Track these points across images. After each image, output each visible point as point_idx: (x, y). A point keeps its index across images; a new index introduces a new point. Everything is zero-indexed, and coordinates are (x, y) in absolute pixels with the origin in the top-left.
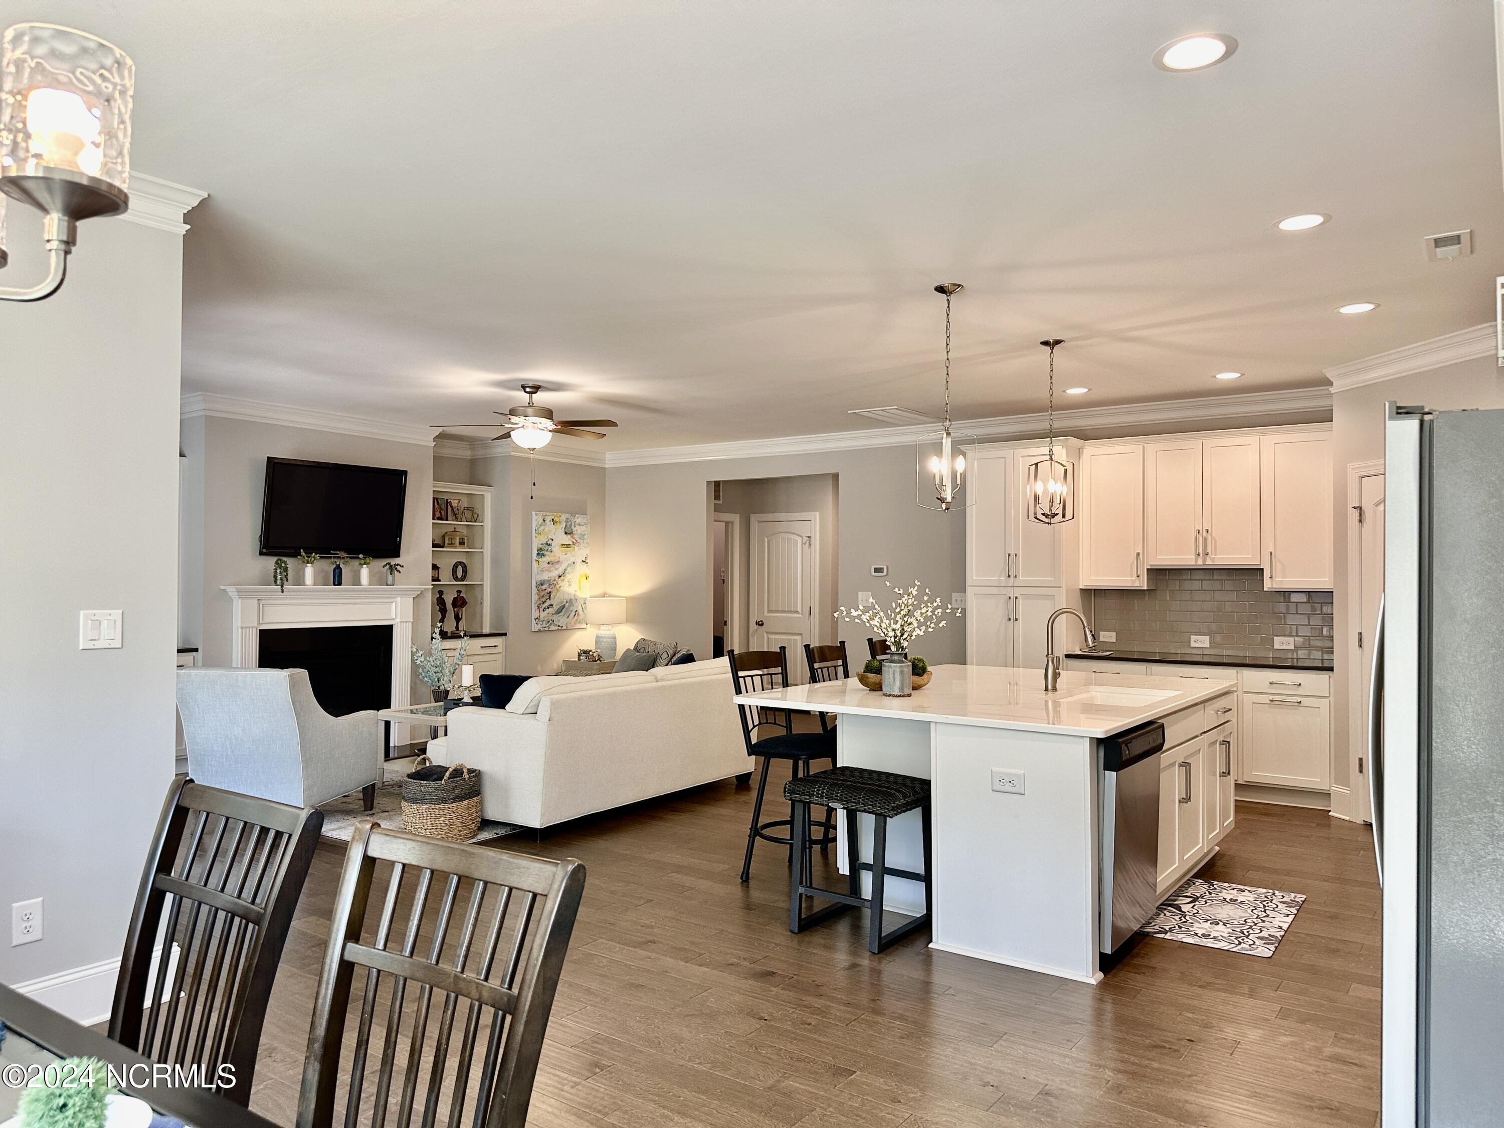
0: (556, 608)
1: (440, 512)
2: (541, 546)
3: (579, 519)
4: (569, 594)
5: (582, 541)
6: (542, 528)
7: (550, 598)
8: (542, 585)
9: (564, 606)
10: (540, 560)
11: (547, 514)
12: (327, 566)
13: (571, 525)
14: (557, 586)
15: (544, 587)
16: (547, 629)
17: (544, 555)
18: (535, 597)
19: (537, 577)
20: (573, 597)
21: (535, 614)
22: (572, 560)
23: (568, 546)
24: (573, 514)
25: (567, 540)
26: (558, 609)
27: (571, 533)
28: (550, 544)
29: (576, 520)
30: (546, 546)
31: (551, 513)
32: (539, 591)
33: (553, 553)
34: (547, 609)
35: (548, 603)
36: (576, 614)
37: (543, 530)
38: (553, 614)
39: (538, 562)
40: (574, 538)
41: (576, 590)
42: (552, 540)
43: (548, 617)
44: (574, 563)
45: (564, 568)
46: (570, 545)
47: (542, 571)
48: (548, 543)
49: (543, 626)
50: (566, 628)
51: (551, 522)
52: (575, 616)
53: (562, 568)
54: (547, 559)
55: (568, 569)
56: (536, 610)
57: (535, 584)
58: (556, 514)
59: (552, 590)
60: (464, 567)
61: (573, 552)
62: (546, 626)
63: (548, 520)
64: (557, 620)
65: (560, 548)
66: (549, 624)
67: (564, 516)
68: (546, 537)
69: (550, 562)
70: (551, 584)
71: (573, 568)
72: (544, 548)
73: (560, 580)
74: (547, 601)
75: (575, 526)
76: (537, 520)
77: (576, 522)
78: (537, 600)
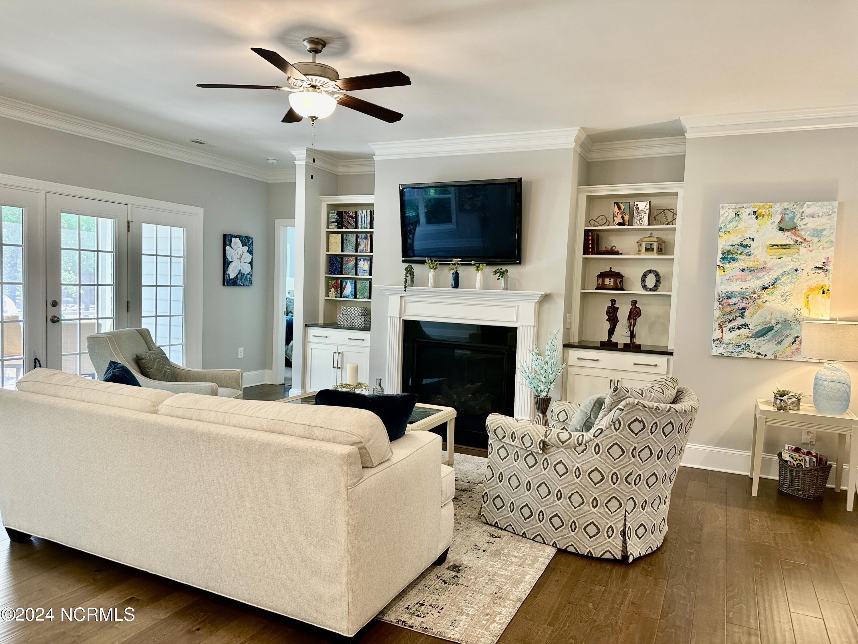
0: (754, 328)
1: (622, 218)
2: (730, 248)
3: (810, 208)
4: (786, 313)
5: (816, 240)
6: (733, 224)
7: (743, 315)
8: (728, 297)
9: (771, 329)
10: (727, 266)
11: (744, 205)
12: (447, 273)
13: (793, 218)
14: (759, 301)
15: (732, 301)
16: (736, 355)
17: (734, 260)
18: (717, 313)
19: (723, 288)
20: (790, 317)
21: (717, 334)
22: (793, 265)
23: (784, 247)
24: (799, 201)
25: (784, 238)
26: (760, 330)
27: (794, 229)
28: (747, 245)
29: (803, 210)
30: (740, 247)
31: (751, 204)
32: (722, 305)
33: (752, 257)
34: (737, 330)
35: (739, 321)
36: (795, 341)
37: (736, 227)
38: (748, 337)
39: (724, 268)
40: (799, 236)
41: (799, 307)
42: (753, 239)
43: (738, 340)
44: (796, 270)
45: (776, 277)
46: (789, 245)
47: (730, 279)
48: (744, 243)
49: (727, 350)
50: (773, 357)
51: (750, 216)
52: (793, 343)
53: (770, 277)
54: (741, 264)
55: (784, 278)
56: (717, 330)
57: (717, 297)
58: (762, 204)
59: (748, 305)
60: (656, 276)
61: (796, 255)
62: (734, 351)
63: (744, 214)
64: (755, 345)
65: (769, 250)
66: (740, 349)
67: (780, 205)
68: (740, 236)
69: (746, 269)
70: (747, 297)
71: (795, 276)
72: (736, 251)
73: (765, 293)
74: (737, 319)
75: (802, 219)
76: (725, 215)
77: (803, 212)
78: (719, 317)
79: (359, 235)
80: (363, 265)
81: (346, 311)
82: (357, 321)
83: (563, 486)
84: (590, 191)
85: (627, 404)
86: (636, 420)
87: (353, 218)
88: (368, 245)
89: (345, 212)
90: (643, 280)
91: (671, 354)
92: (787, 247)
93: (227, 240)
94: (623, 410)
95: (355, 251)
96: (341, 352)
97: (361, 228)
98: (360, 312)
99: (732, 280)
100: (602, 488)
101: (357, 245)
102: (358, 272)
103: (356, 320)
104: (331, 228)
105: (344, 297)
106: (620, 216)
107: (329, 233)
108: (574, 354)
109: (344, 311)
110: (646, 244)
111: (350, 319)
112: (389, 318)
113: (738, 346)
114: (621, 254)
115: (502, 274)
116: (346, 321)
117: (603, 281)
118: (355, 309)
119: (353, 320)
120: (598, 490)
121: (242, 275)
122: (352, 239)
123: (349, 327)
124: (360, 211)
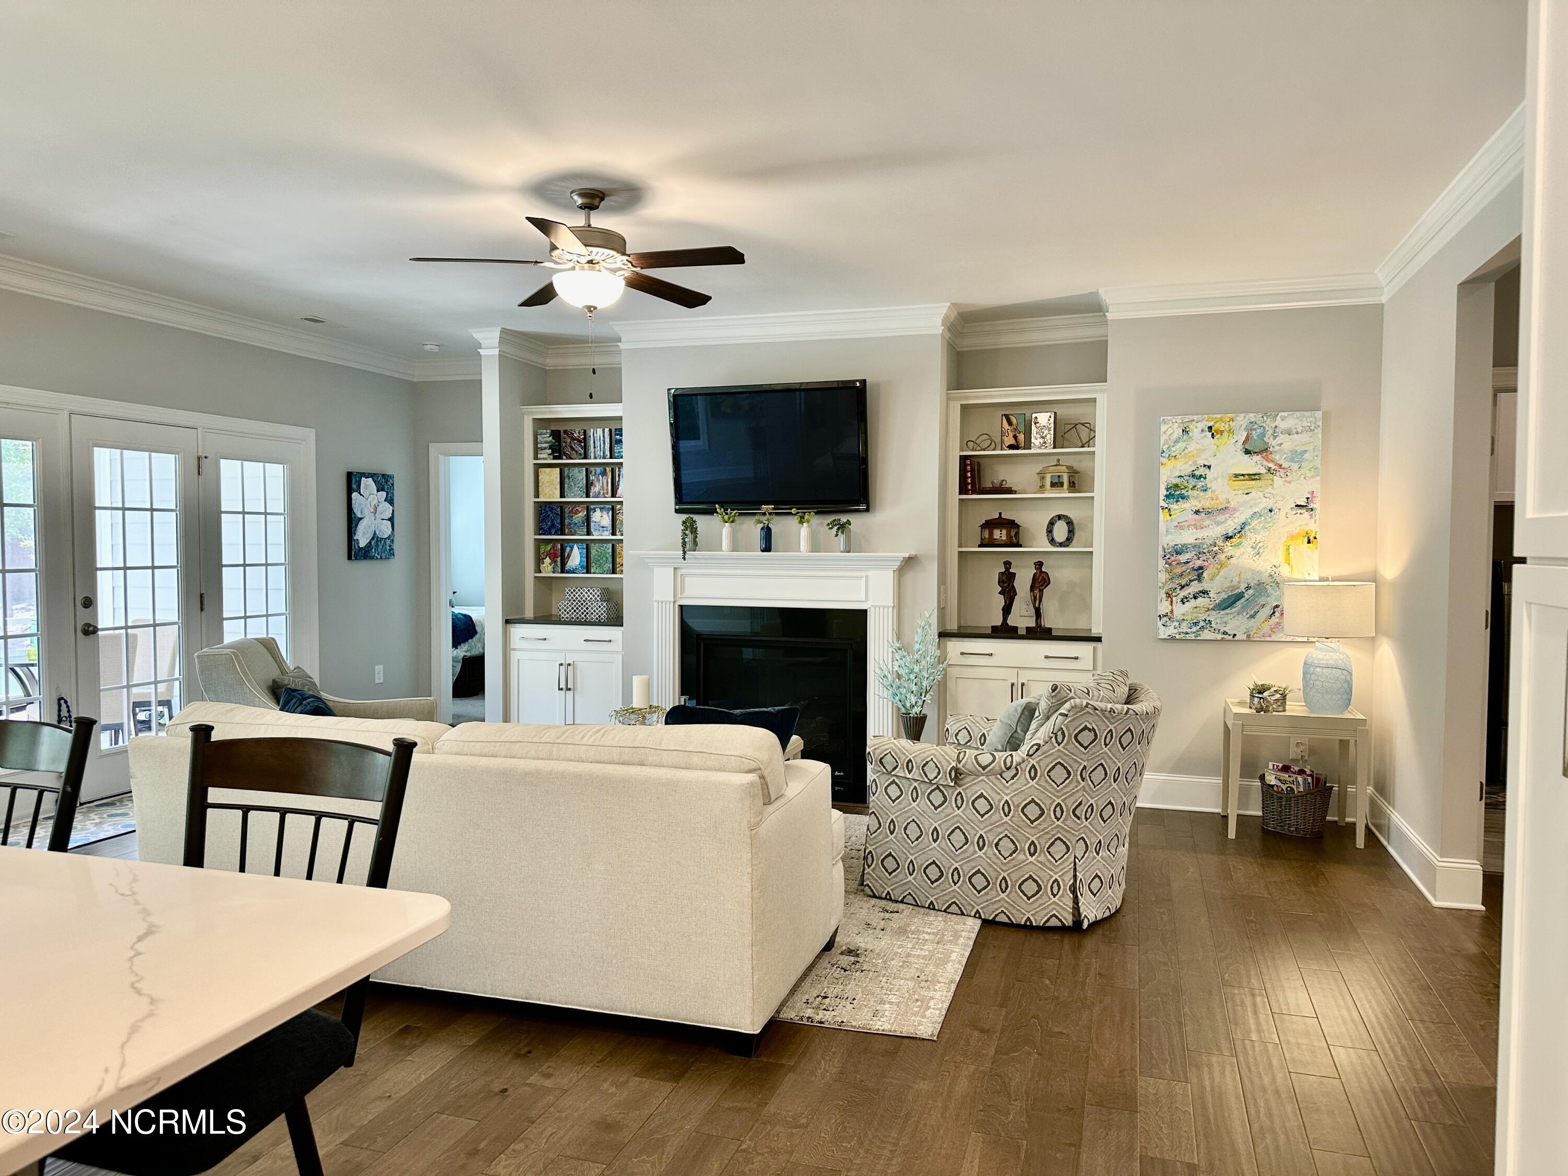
0: (1216, 596)
1: (1015, 437)
2: (1178, 481)
3: (1286, 421)
4: (1259, 572)
5: (1295, 466)
6: (1181, 445)
7: (1199, 578)
8: (1178, 553)
9: (1240, 596)
10: (1174, 507)
11: (1195, 417)
12: (751, 528)
13: (1262, 435)
14: (1222, 557)
15: (1183, 558)
16: (1192, 637)
17: (1183, 497)
18: (1163, 577)
19: (1169, 539)
20: (1265, 578)
21: (1164, 607)
22: (1265, 504)
23: (1253, 477)
24: (1270, 412)
25: (1252, 465)
26: (1224, 599)
27: (1264, 451)
28: (1201, 476)
29: (1276, 424)
30: (1191, 479)
31: (1204, 416)
32: (1170, 564)
33: (1209, 492)
34: (1193, 600)
35: (1195, 587)
36: (1274, 612)
37: (1184, 450)
38: (1209, 610)
39: (1169, 510)
40: (1272, 461)
41: (1277, 565)
42: (1209, 467)
43: (1195, 615)
44: (1271, 511)
45: (1243, 520)
46: (1260, 474)
47: (1179, 527)
48: (1197, 473)
49: (1180, 630)
50: (1244, 637)
51: (1204, 434)
52: (1271, 616)
53: (1236, 521)
54: (1194, 504)
55: (1254, 523)
56: (1164, 601)
57: (1161, 553)
58: (1219, 416)
59: (1206, 563)
60: (1068, 523)
61: (1269, 489)
62: (1189, 631)
63: (1195, 430)
64: (1219, 622)
65: (1231, 482)
66: (1198, 627)
67: (1245, 417)
68: (1190, 463)
69: (1202, 510)
70: (1204, 551)
71: (1269, 520)
72: (1186, 484)
73: (1229, 544)
74: (1192, 583)
75: (1275, 437)
76: (1168, 433)
77: (1276, 427)
78: (1166, 582)
79: (592, 469)
80: (601, 518)
81: (574, 596)
82: (595, 611)
83: (985, 830)
84: (967, 398)
85: (1072, 707)
86: (1086, 728)
87: (580, 441)
88: (607, 485)
89: (565, 432)
90: (1050, 531)
91: (1098, 639)
92: (1257, 477)
93: (352, 481)
94: (1067, 715)
95: (585, 495)
96: (572, 663)
97: (595, 458)
98: (598, 596)
99: (1182, 528)
100: (1041, 827)
101: (589, 485)
102: (592, 530)
103: (592, 608)
104: (541, 459)
105: (568, 572)
106: (1011, 435)
107: (538, 467)
108: (955, 647)
109: (570, 595)
110: (1052, 476)
111: (582, 608)
112: (656, 604)
113: (1196, 624)
114: (1015, 492)
115: (842, 527)
116: (575, 611)
117: (991, 534)
118: (589, 591)
119: (587, 608)
120: (1036, 831)
121: (377, 541)
122: (581, 475)
123: (580, 621)
124: (592, 430)
